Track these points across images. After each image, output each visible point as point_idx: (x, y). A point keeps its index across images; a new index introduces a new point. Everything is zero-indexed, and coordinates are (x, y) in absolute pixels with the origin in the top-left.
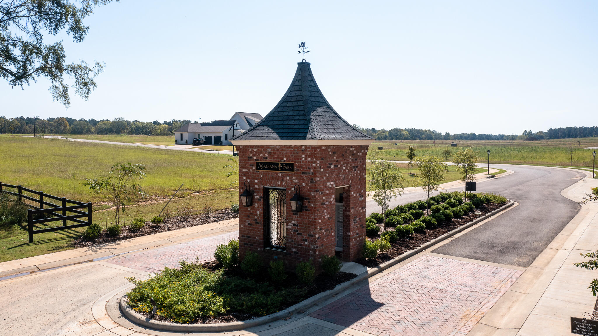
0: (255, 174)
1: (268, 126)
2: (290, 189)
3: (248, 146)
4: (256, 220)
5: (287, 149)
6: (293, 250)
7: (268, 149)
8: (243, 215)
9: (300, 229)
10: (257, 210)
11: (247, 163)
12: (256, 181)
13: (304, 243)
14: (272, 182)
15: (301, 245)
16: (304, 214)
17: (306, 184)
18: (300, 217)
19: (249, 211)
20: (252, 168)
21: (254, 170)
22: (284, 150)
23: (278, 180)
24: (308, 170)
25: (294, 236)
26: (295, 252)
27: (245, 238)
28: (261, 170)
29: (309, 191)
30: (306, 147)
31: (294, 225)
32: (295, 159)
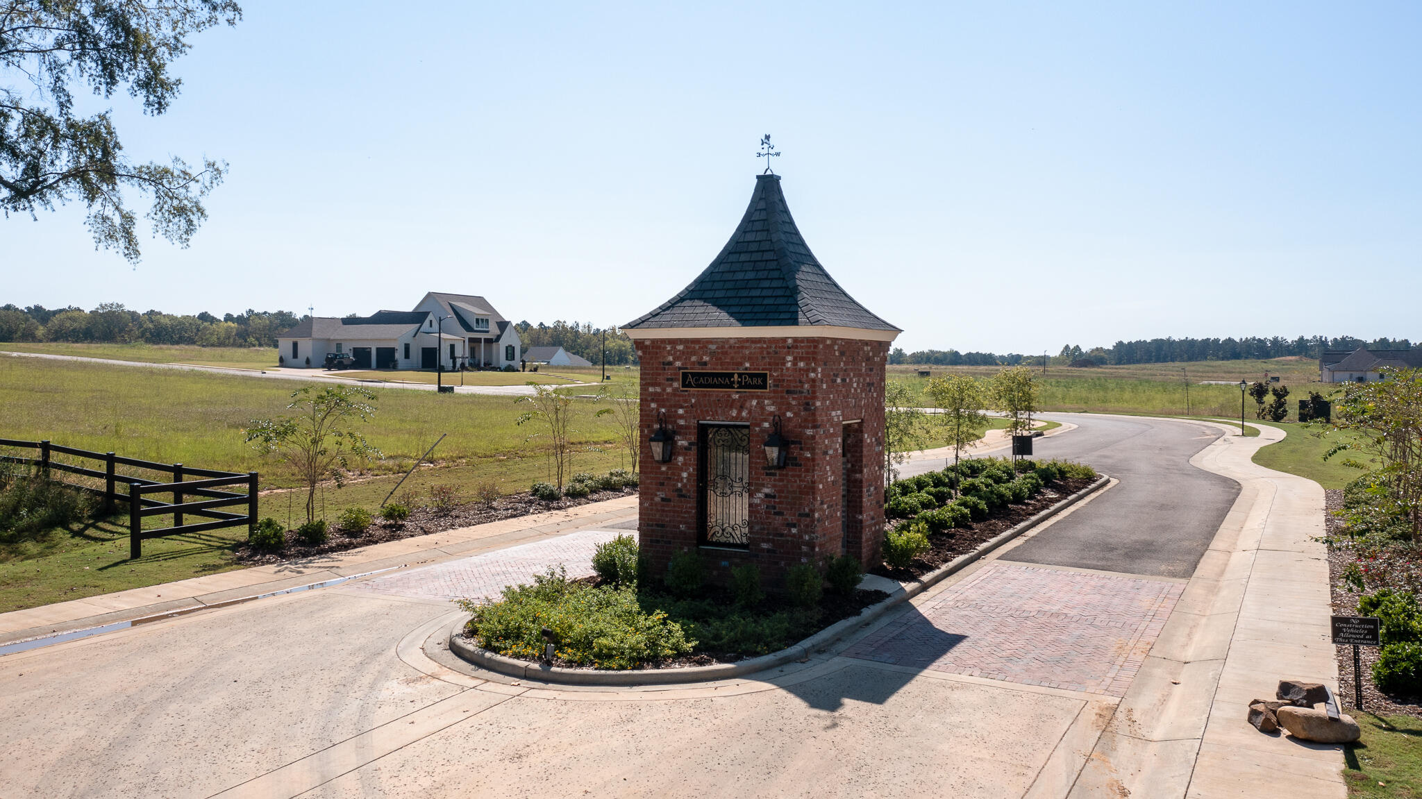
0: (679, 396)
1: (705, 300)
2: (759, 425)
3: (663, 341)
4: (680, 490)
5: (753, 346)
6: (765, 546)
7: (710, 346)
8: (649, 481)
9: (780, 503)
10: (682, 470)
11: (660, 374)
12: (681, 411)
13: (790, 530)
14: (716, 411)
15: (782, 535)
16: (790, 473)
17: (795, 414)
18: (781, 480)
19: (663, 473)
20: (671, 385)
21: (675, 390)
22: (746, 348)
23: (731, 407)
24: (799, 385)
25: (767, 518)
26: (768, 550)
27: (654, 528)
28: (692, 389)
29: (800, 426)
30: (796, 340)
31: (767, 495)
32: (770, 364)
